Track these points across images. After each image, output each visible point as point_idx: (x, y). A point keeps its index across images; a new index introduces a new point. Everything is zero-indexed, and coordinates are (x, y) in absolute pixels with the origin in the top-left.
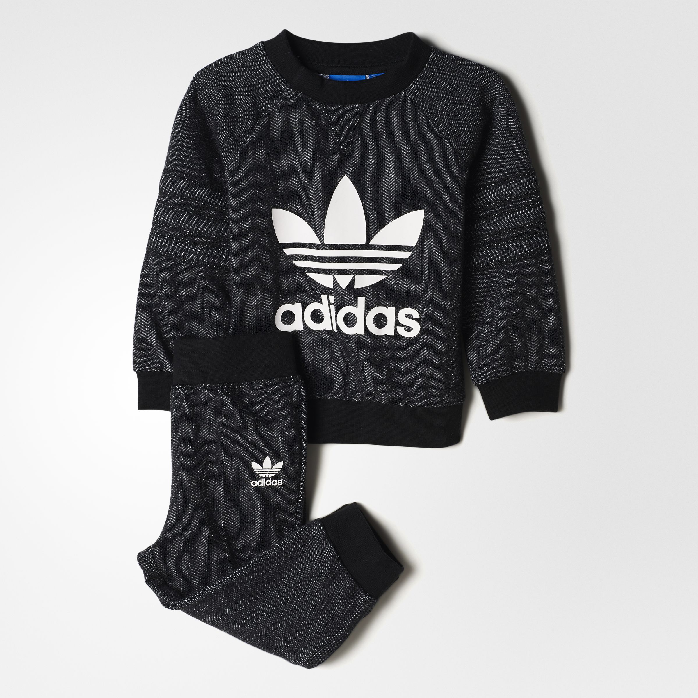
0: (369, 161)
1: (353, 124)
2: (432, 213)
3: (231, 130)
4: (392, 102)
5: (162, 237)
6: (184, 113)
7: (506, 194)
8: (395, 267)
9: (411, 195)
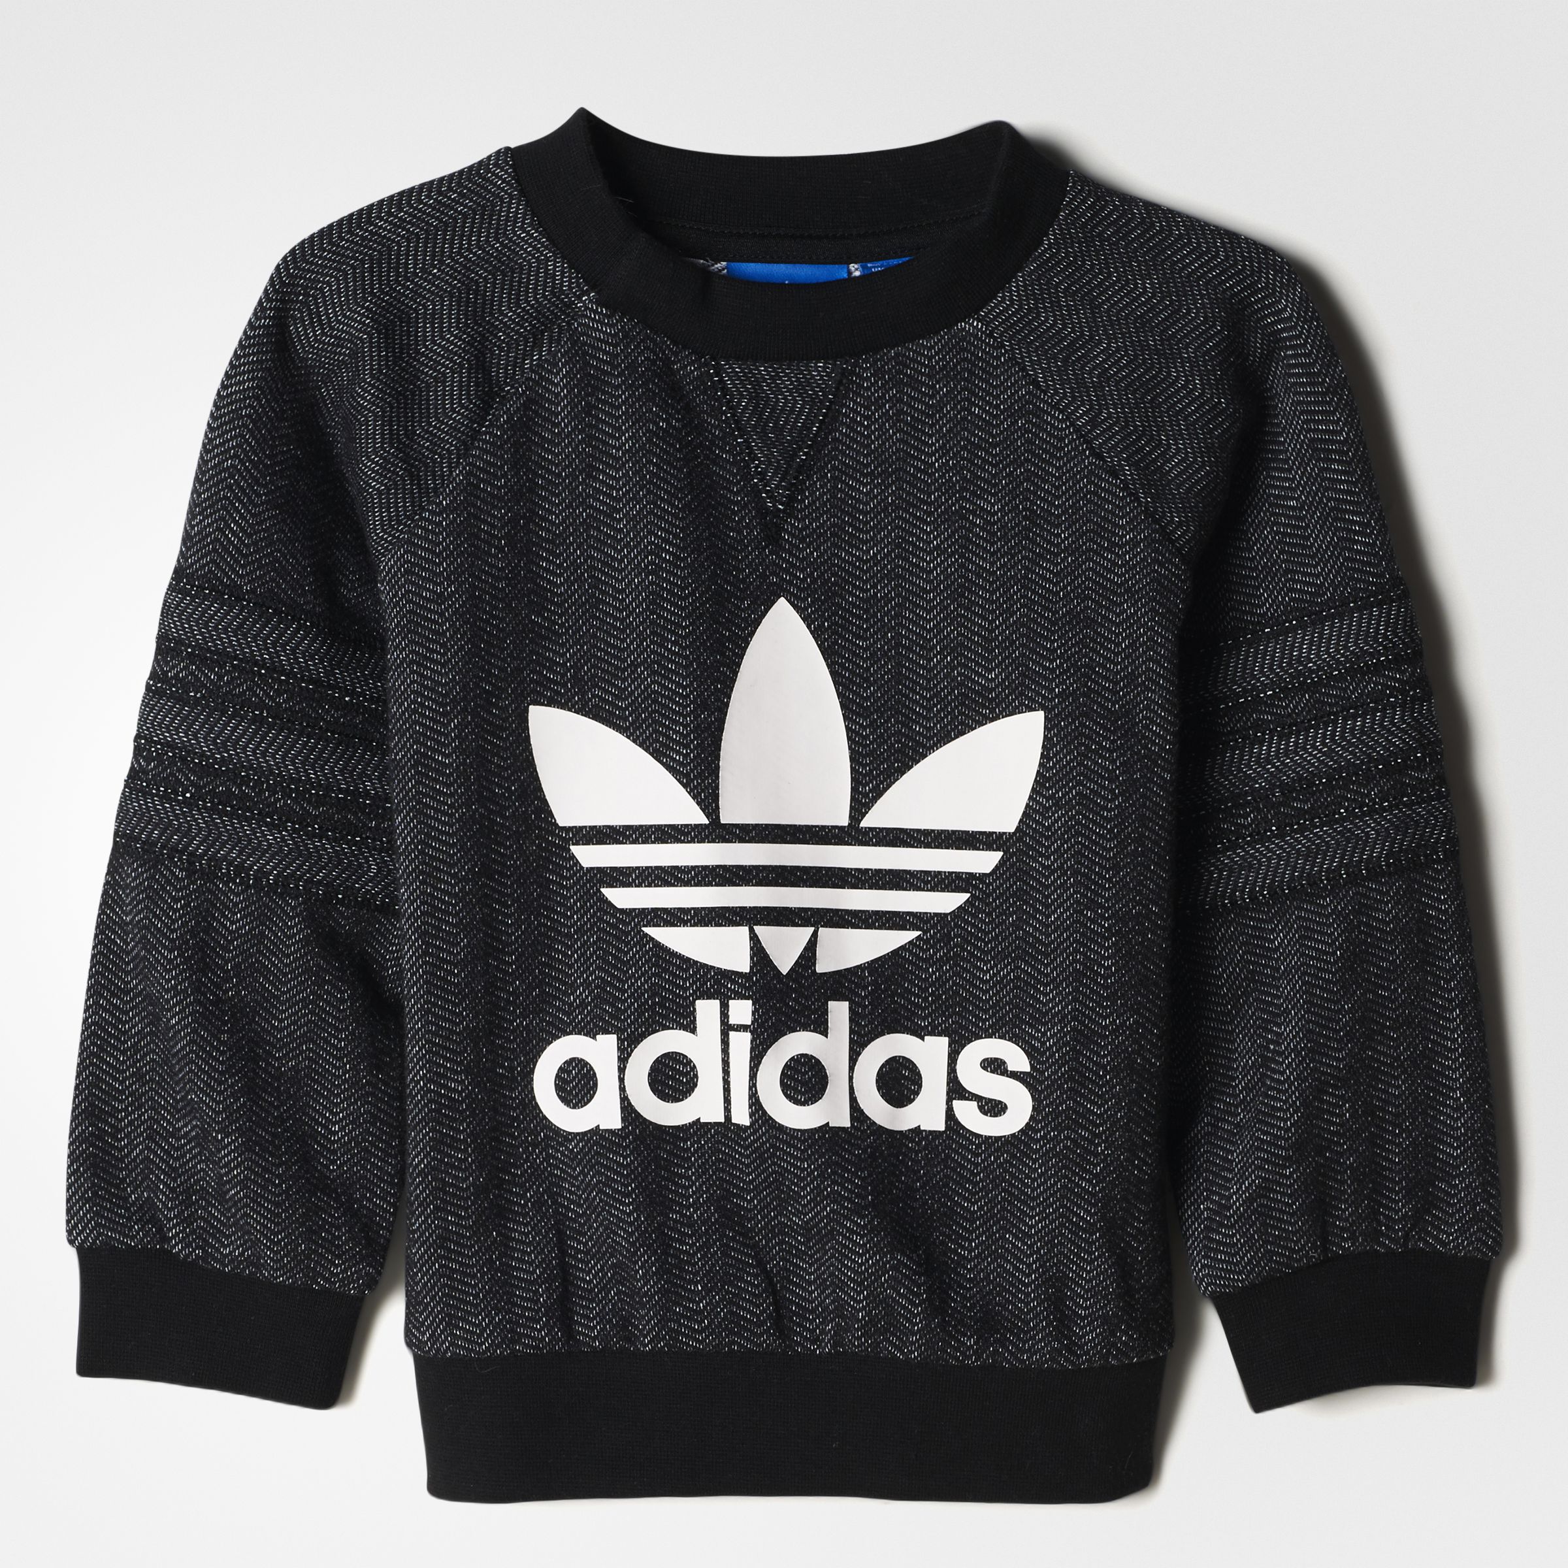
0: (858, 549)
1: (807, 427)
2: (1070, 724)
3: (399, 441)
4: (937, 353)
5: (165, 797)
6: (244, 382)
7: (1310, 661)
8: (947, 902)
9: (1000, 663)
